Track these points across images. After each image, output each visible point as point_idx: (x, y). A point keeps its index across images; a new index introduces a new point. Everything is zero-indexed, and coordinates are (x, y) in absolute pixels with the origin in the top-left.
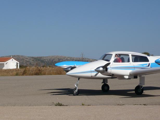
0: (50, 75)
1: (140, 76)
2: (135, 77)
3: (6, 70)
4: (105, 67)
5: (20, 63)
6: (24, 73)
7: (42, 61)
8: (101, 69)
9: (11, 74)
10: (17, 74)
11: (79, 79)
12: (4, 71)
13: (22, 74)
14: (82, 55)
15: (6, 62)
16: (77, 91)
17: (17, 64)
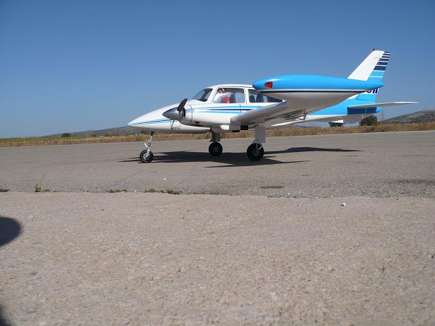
2: (244, 127)
4: (182, 109)
11: (152, 133)
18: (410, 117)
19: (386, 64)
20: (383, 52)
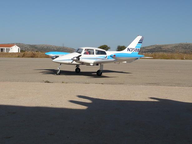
0: (41, 58)
1: (100, 64)
2: (97, 65)
3: (11, 53)
4: (78, 58)
5: (20, 48)
6: (23, 56)
7: (36, 48)
8: (75, 59)
9: (15, 56)
10: (18, 57)
11: (61, 64)
12: (9, 54)
13: (22, 56)
14: (63, 45)
15: (11, 48)
16: (59, 72)
17: (19, 49)
18: (147, 48)
19: (142, 41)
20: (142, 37)
